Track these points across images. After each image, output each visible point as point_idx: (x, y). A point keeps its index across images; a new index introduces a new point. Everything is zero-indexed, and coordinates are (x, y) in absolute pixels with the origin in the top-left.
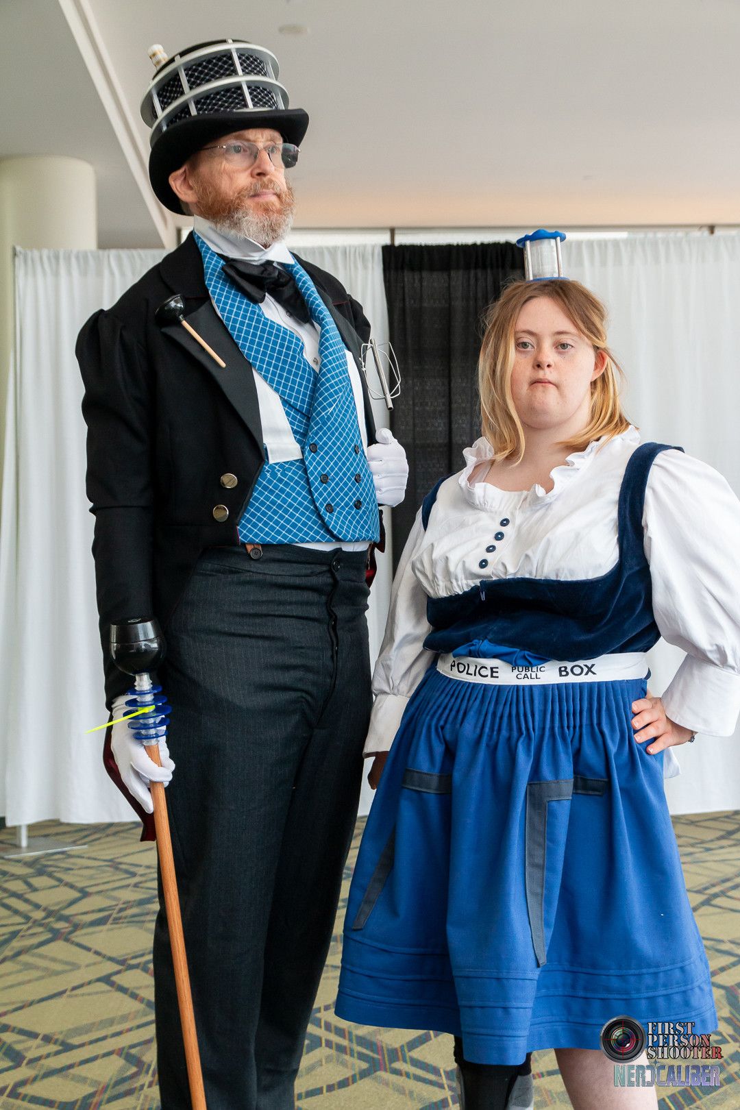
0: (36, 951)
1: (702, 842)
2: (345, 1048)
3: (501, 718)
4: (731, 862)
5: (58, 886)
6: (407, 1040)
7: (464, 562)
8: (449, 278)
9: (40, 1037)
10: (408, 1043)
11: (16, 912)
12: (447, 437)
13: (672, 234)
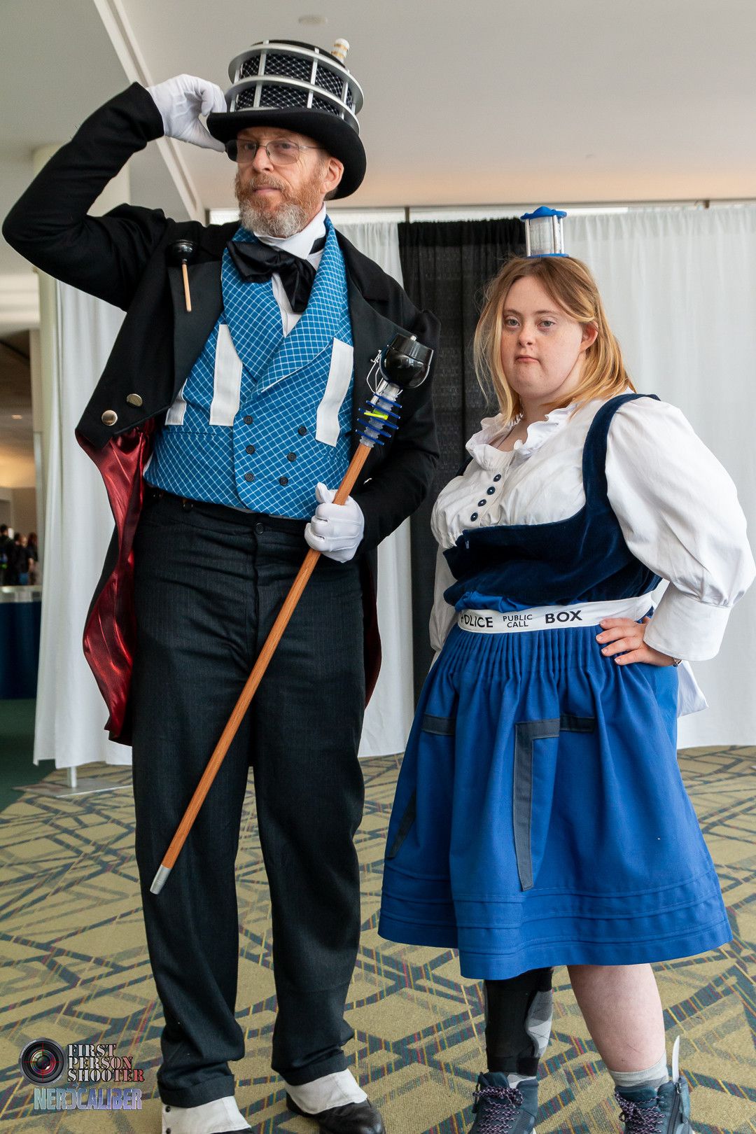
0: (87, 882)
1: (702, 776)
2: (373, 966)
3: (494, 663)
4: (728, 794)
5: (106, 823)
6: (430, 960)
7: (459, 516)
8: (461, 252)
9: (93, 960)
10: (431, 962)
11: (68, 847)
12: (461, 401)
13: (670, 209)
